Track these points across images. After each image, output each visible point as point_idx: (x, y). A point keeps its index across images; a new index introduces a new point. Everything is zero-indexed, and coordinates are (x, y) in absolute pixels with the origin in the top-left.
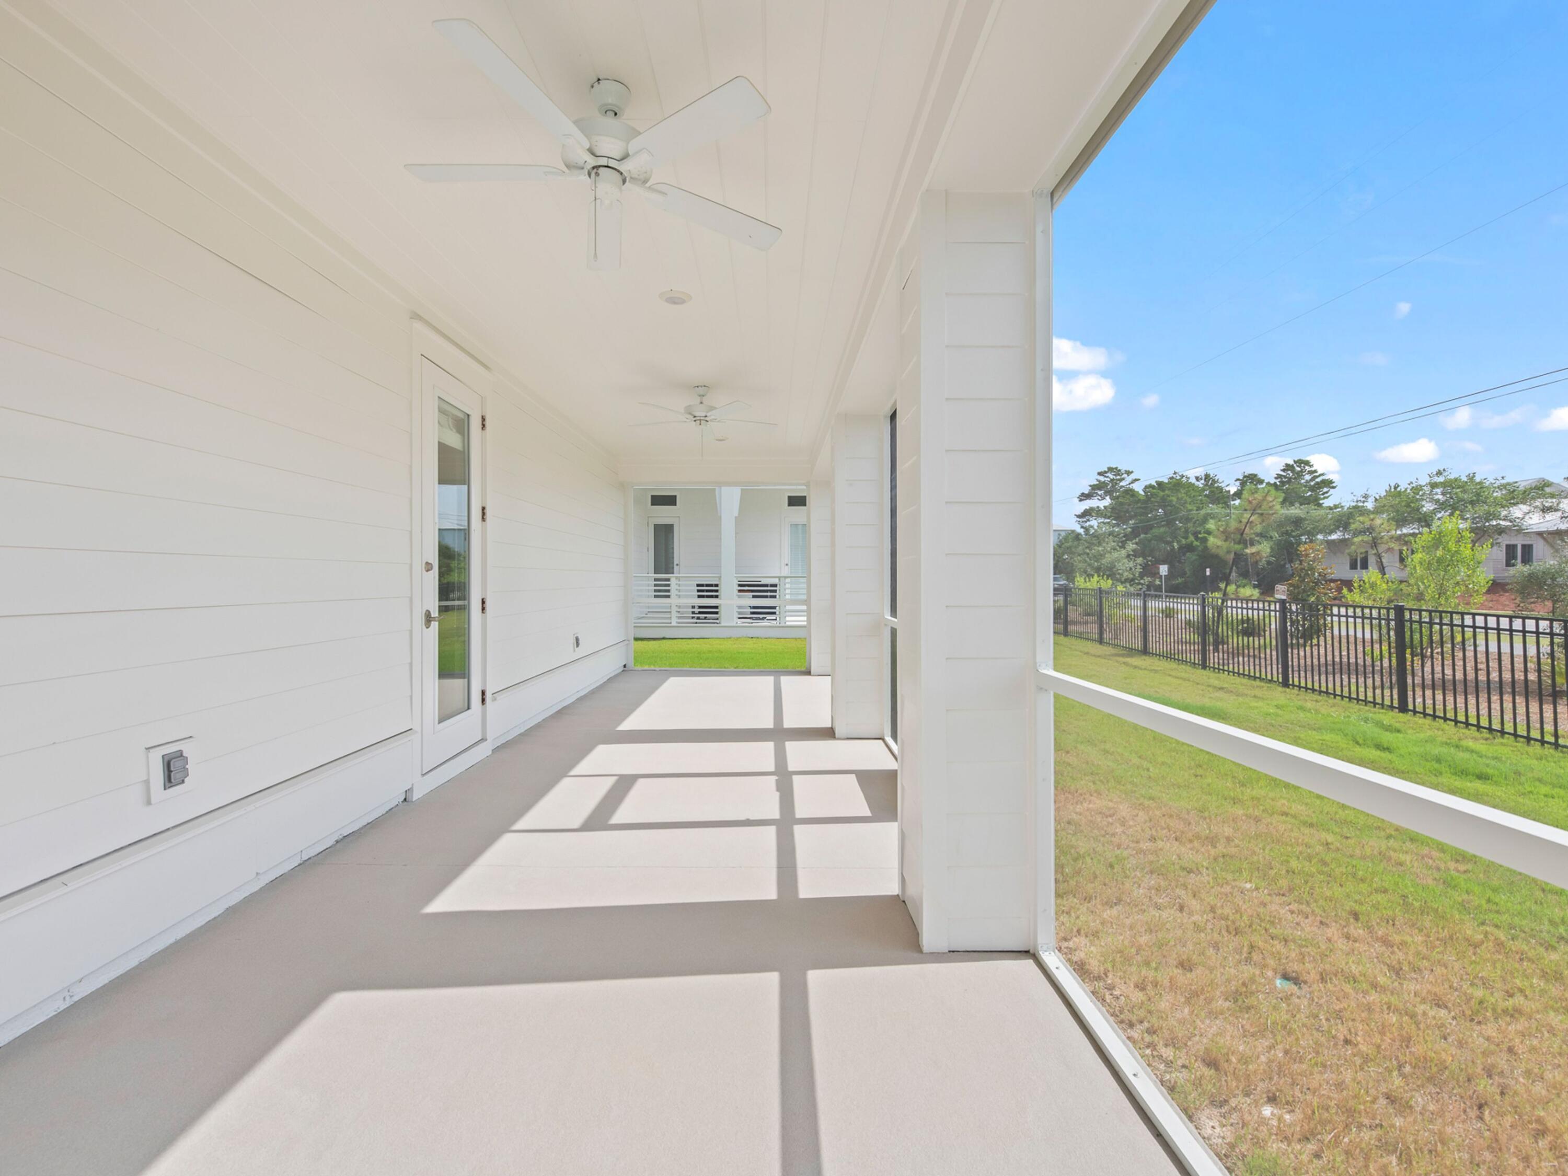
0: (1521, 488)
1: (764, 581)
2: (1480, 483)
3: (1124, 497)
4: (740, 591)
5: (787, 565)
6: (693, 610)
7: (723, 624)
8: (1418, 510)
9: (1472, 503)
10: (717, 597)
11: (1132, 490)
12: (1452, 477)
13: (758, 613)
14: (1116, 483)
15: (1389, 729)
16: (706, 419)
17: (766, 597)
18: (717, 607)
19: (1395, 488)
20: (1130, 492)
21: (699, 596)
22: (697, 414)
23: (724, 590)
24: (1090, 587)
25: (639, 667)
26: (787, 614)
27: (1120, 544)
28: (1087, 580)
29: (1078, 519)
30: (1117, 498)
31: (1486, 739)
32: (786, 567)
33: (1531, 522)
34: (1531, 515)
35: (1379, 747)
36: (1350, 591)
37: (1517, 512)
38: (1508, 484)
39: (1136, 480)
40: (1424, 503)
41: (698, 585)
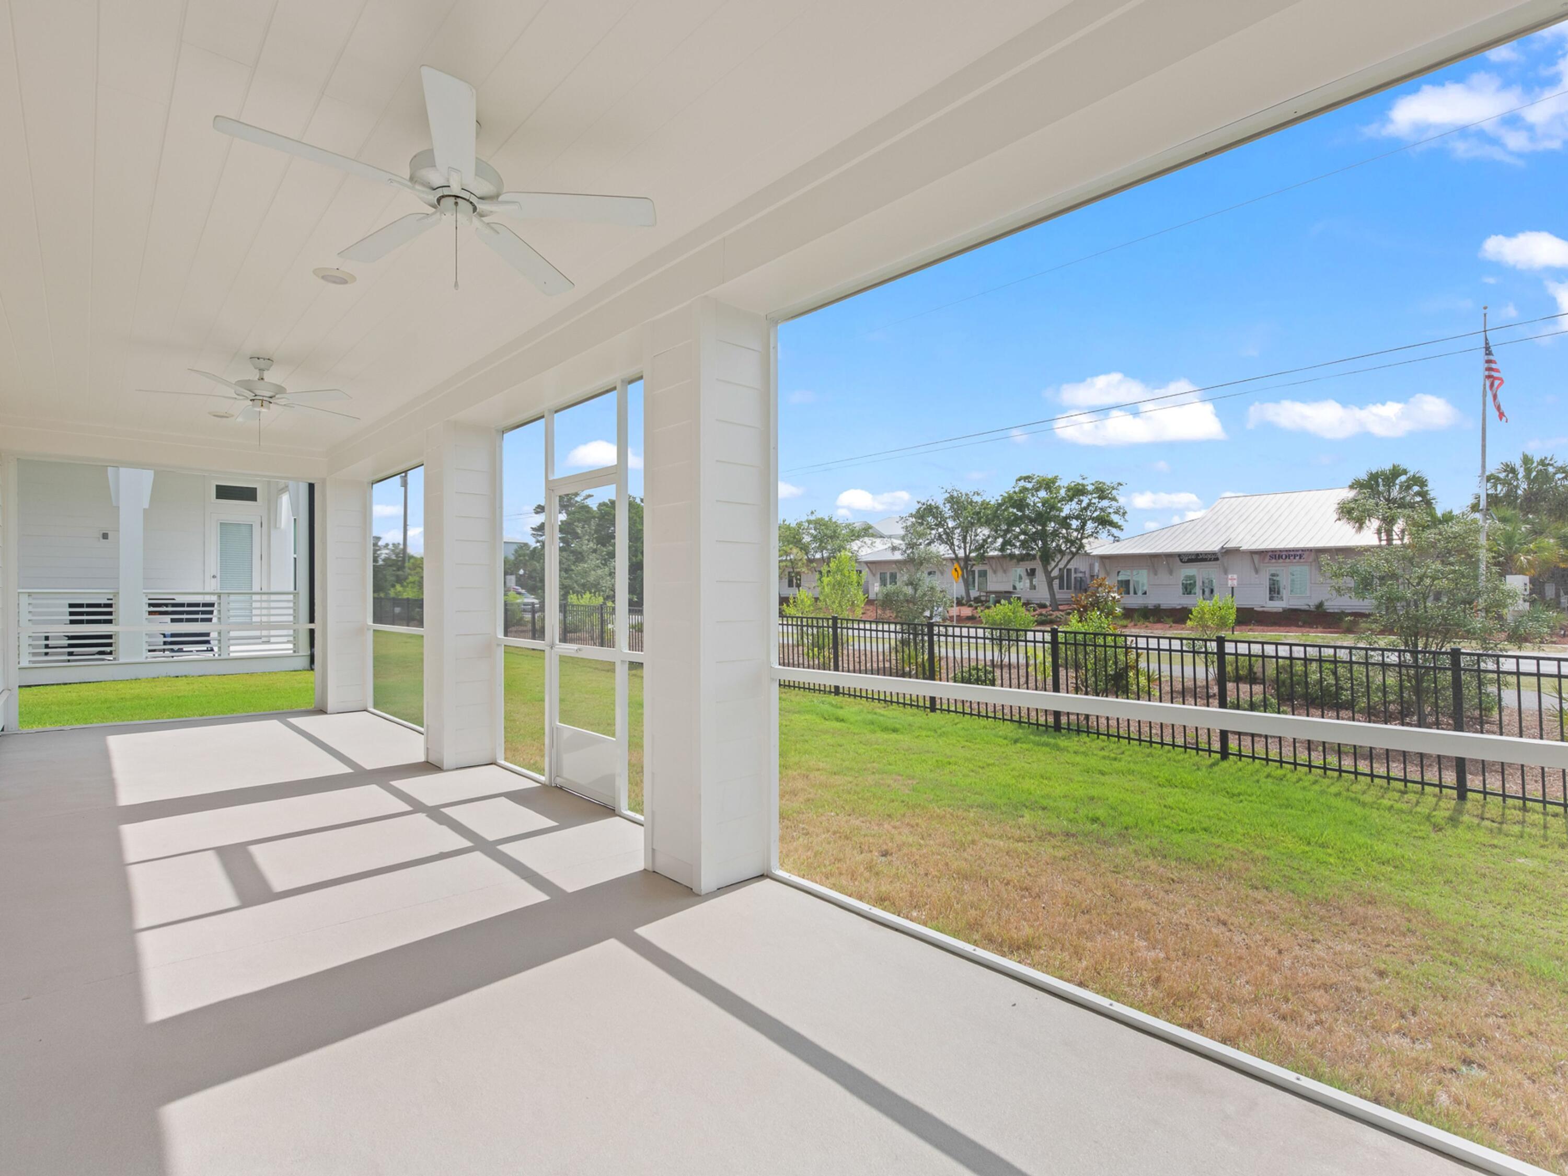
0: (857, 528)
1: (179, 599)
2: (835, 522)
3: (579, 512)
4: (151, 613)
5: (214, 577)
6: (47, 642)
7: (121, 661)
8: (800, 541)
9: (831, 537)
10: (110, 622)
11: (587, 507)
12: (820, 517)
13: (175, 642)
14: (571, 498)
15: (836, 706)
16: (271, 400)
17: (196, 620)
18: (110, 637)
19: (784, 521)
20: (586, 509)
21: (72, 622)
22: (258, 392)
23: (122, 611)
24: (583, 604)
25: (26, 729)
26: (232, 642)
27: (603, 562)
28: (580, 597)
29: (534, 532)
30: (574, 513)
31: (885, 707)
32: (214, 580)
33: (862, 554)
34: (862, 549)
35: (838, 719)
36: (788, 606)
37: (855, 545)
38: (850, 525)
39: (590, 496)
40: (804, 536)
41: (71, 606)
